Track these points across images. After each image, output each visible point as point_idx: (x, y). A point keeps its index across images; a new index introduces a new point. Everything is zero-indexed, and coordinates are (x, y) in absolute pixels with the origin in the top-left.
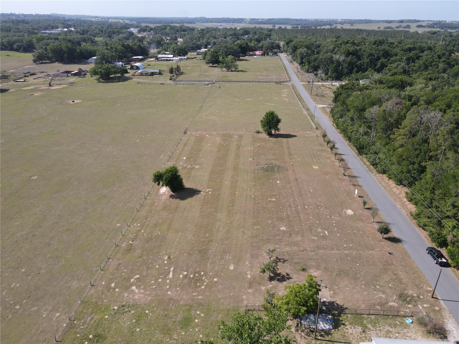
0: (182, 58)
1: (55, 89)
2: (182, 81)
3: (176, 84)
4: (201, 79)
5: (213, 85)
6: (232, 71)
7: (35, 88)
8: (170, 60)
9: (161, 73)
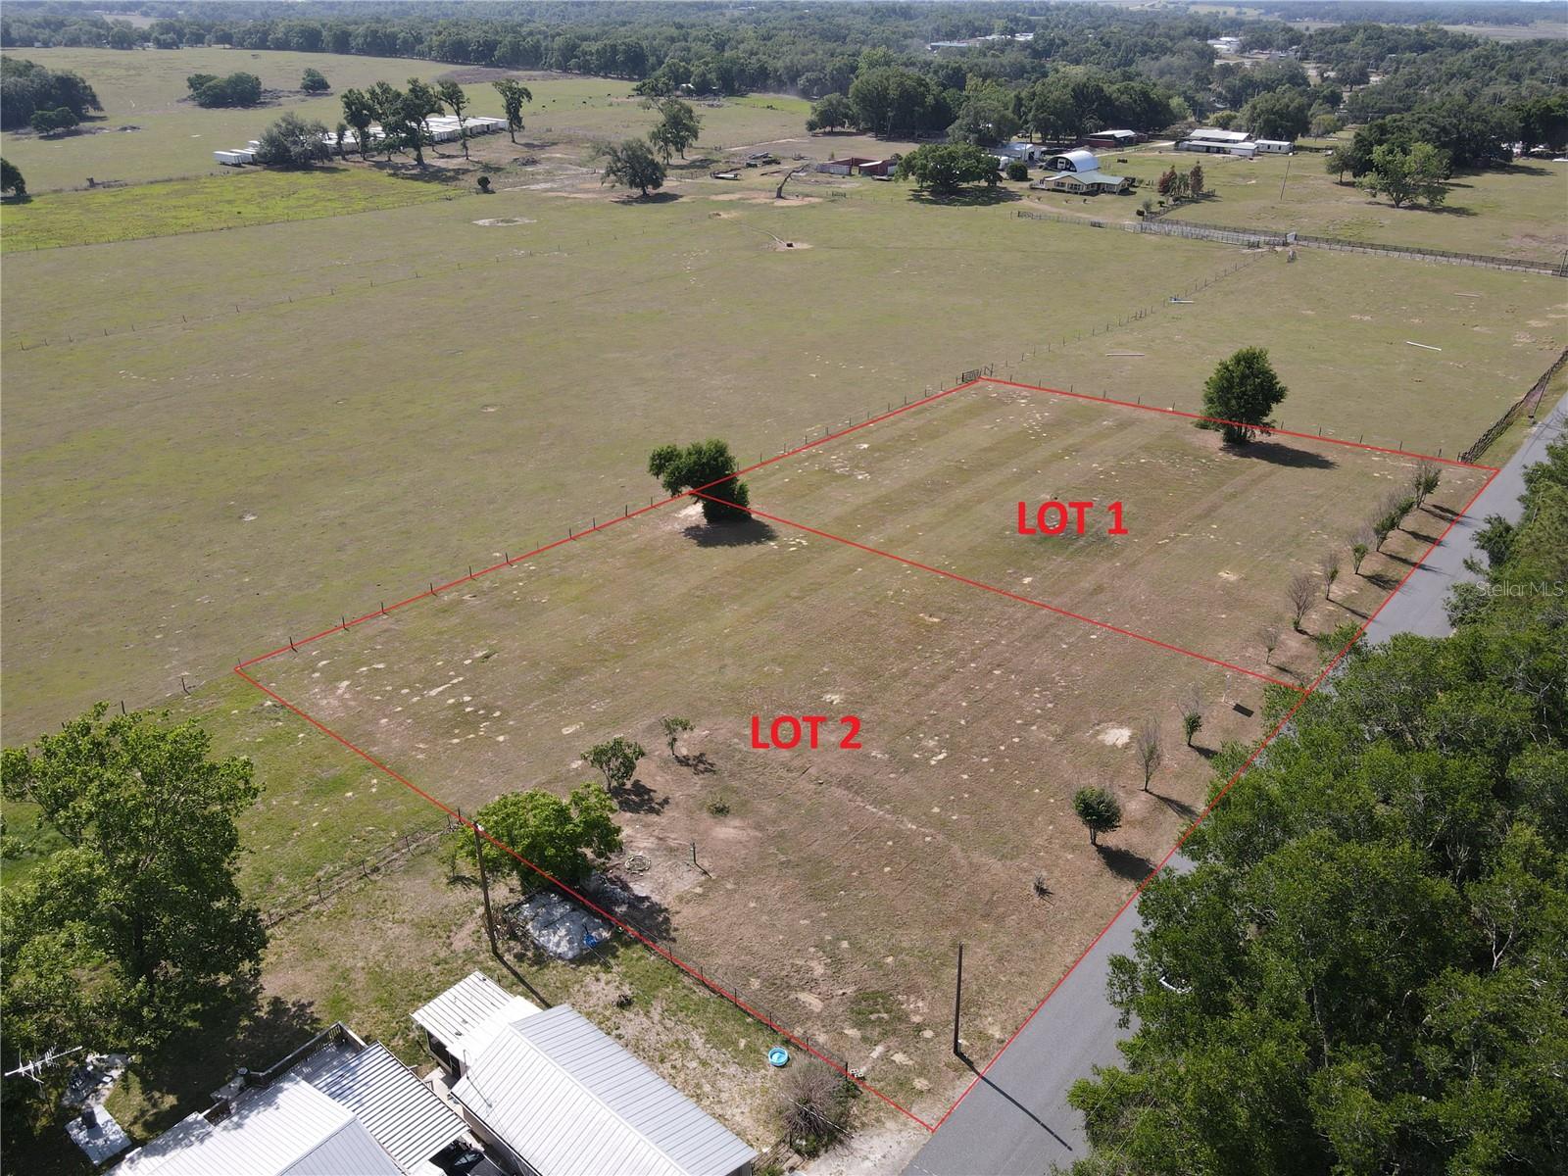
0: (1269, 147)
1: (782, 207)
2: (1177, 223)
3: (1143, 230)
4: (1254, 225)
5: (1278, 249)
6: (1414, 207)
7: (740, 199)
8: (1219, 150)
9: (1131, 189)
